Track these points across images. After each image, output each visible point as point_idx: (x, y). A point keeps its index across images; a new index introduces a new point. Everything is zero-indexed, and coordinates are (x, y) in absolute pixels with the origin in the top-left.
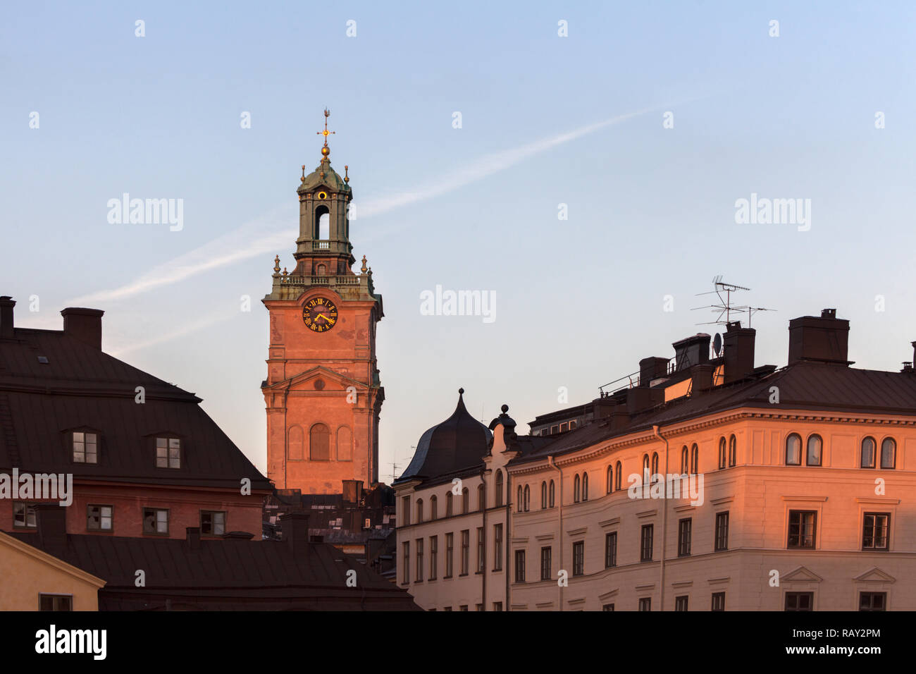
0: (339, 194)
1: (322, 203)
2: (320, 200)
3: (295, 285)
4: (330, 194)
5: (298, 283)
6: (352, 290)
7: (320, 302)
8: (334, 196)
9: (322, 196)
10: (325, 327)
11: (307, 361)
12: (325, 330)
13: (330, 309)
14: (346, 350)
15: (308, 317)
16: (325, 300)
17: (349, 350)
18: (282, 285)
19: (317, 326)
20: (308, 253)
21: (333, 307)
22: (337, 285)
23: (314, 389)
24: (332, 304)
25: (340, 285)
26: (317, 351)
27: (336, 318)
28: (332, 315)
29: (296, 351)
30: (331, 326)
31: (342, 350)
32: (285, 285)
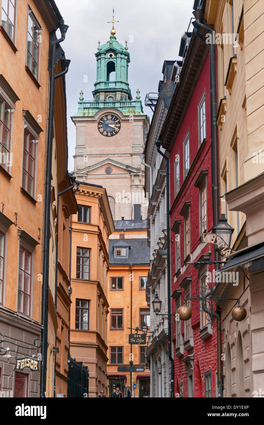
0: (121, 54)
1: (111, 60)
2: (110, 58)
3: (93, 108)
4: (116, 54)
5: (95, 107)
6: (130, 110)
7: (109, 117)
8: (119, 55)
9: (111, 56)
10: (113, 133)
11: (101, 155)
12: (112, 135)
13: (116, 122)
14: (126, 148)
15: (102, 127)
16: (112, 116)
17: (128, 147)
18: (84, 108)
19: (107, 133)
20: (102, 89)
21: (118, 121)
22: (120, 107)
23: (105, 173)
24: (117, 119)
25: (122, 107)
26: (107, 149)
27: (119, 128)
28: (117, 125)
29: (93, 149)
30: (117, 133)
31: (124, 148)
32: (86, 108)
